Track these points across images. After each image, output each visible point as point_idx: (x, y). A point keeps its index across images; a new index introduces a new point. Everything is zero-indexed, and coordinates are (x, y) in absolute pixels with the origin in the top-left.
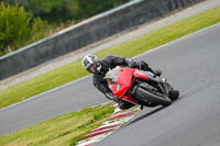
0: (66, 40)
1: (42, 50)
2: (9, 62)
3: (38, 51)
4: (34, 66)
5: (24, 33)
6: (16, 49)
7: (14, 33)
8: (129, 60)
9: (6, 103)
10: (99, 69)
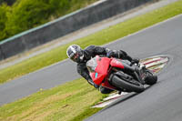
0: (99, 10)
1: (79, 19)
2: (52, 28)
3: (75, 20)
4: (73, 31)
5: (64, 4)
6: (58, 17)
7: (56, 4)
8: (108, 50)
9: (49, 62)
10: (81, 58)
